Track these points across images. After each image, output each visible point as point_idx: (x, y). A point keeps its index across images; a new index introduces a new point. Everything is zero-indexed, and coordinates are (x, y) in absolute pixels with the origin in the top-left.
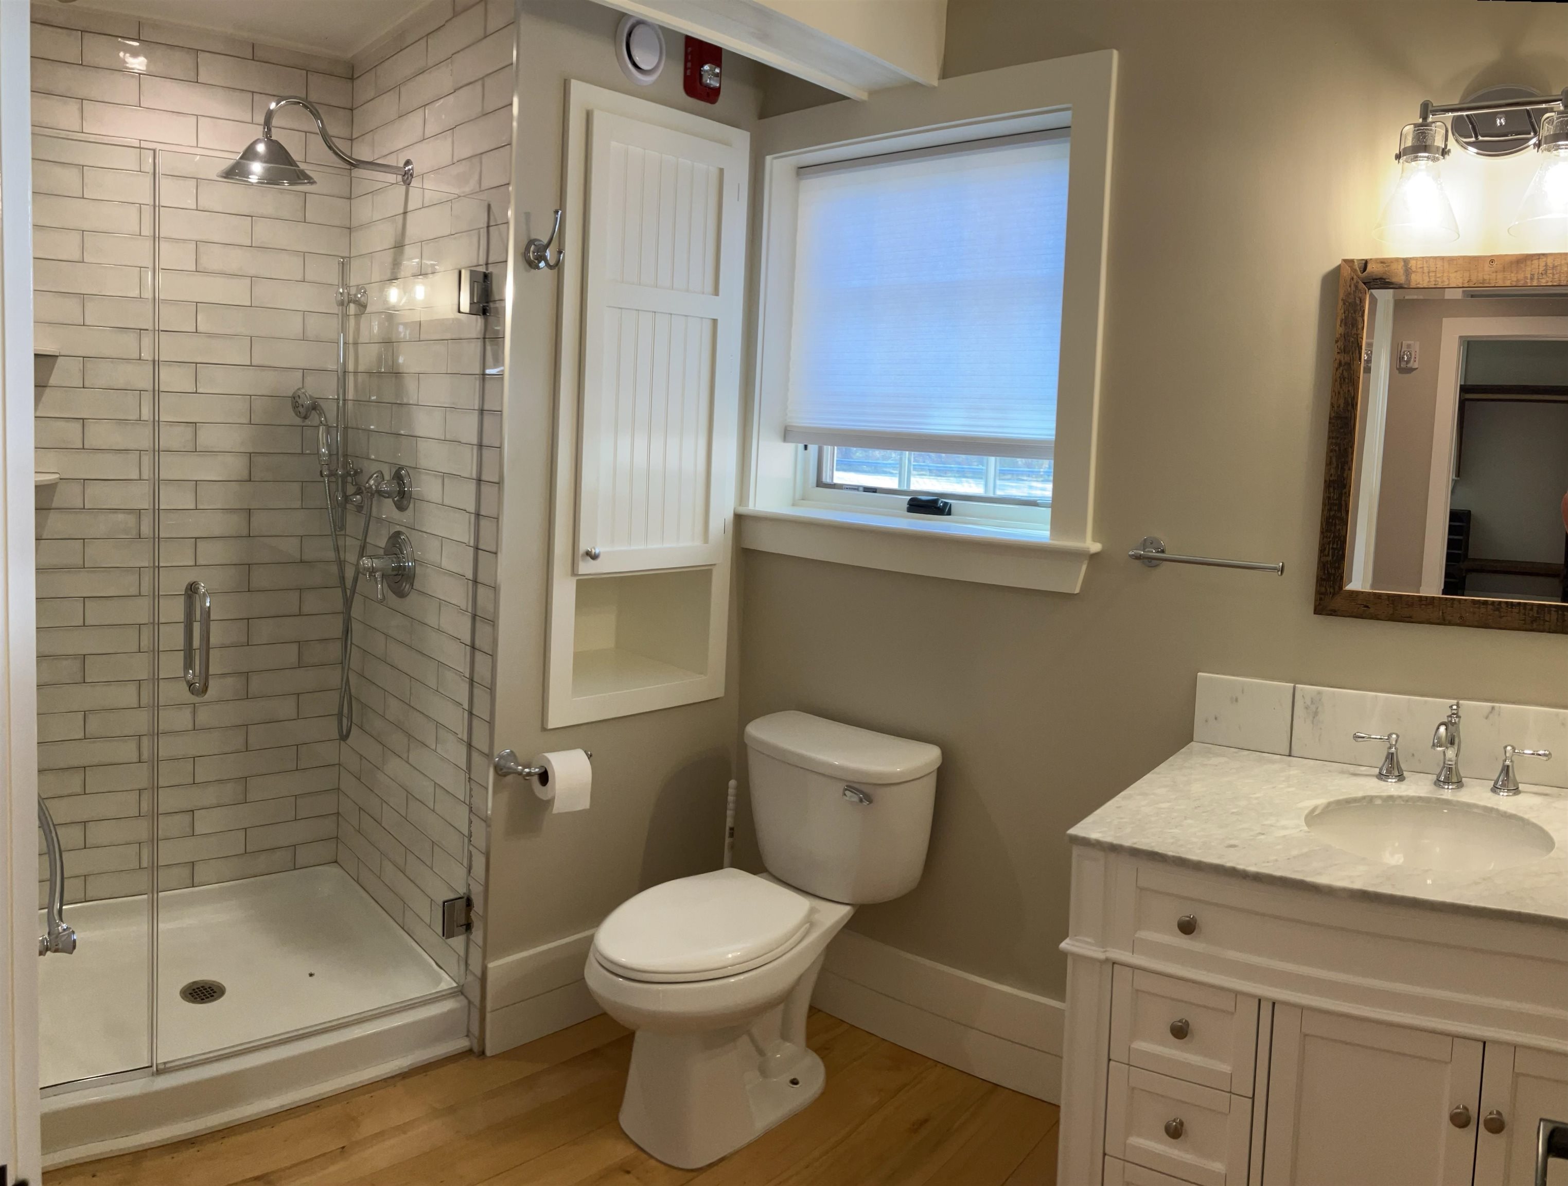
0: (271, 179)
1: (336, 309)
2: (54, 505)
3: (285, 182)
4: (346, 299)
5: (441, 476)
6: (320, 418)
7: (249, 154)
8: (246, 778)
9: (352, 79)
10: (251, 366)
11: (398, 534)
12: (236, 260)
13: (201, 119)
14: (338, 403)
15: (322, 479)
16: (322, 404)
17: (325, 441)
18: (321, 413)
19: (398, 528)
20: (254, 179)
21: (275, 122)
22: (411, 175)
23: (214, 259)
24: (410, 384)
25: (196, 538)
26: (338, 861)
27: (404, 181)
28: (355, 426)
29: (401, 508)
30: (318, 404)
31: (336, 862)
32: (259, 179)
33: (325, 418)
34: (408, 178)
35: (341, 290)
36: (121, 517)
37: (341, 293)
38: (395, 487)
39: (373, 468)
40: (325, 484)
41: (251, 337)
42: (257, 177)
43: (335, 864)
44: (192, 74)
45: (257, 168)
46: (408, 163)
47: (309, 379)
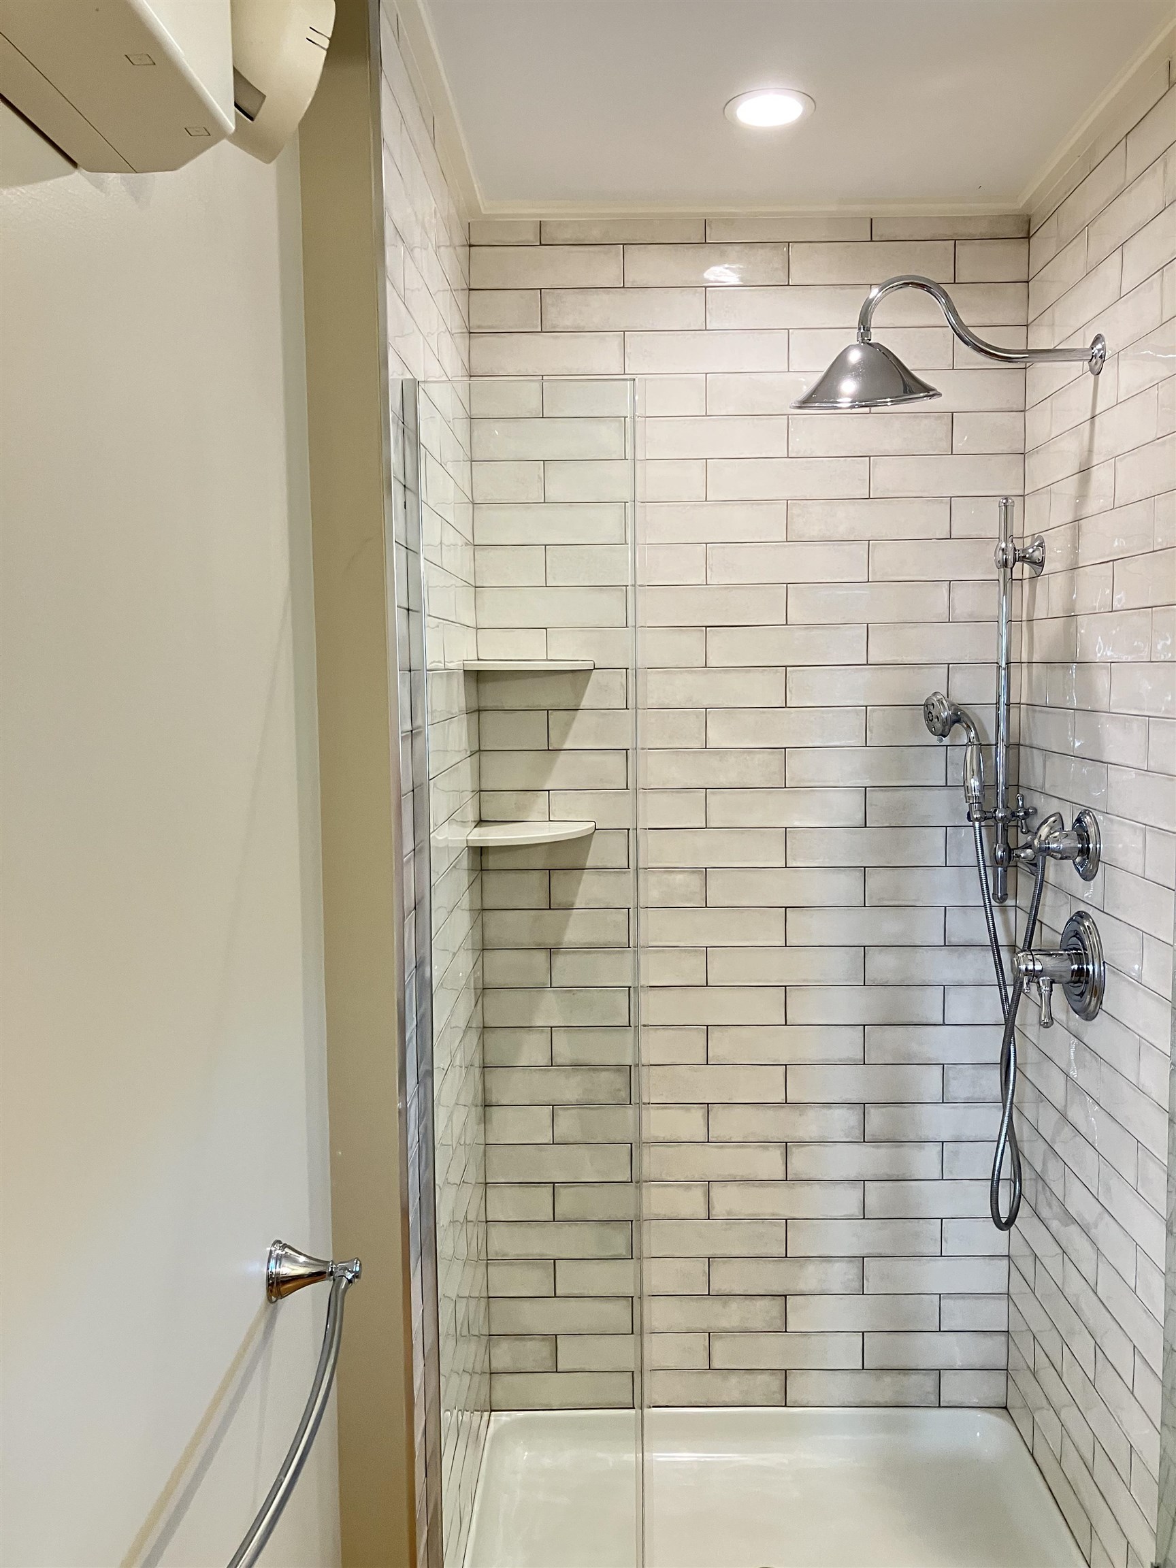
0: (866, 401)
1: (996, 574)
2: (588, 864)
3: (888, 400)
4: (1011, 558)
5: (1141, 829)
6: (968, 734)
7: (838, 367)
8: (863, 1257)
9: (1028, 237)
10: (867, 664)
11: (1081, 915)
12: (844, 520)
13: (794, 335)
14: (998, 709)
15: (971, 823)
16: (969, 711)
17: (975, 768)
18: (968, 726)
19: (1082, 908)
20: (845, 402)
21: (875, 320)
22: (1101, 357)
23: (811, 522)
24: (1102, 681)
25: (786, 908)
26: (1008, 1407)
27: (1091, 370)
28: (1027, 743)
29: (1088, 876)
30: (964, 713)
31: (1005, 1408)
32: (851, 402)
33: (976, 733)
34: (1096, 363)
35: (1003, 545)
36: (679, 878)
37: (1003, 550)
38: (1073, 843)
39: (1047, 807)
40: (975, 830)
41: (868, 624)
42: (850, 400)
43: (1004, 1411)
44: (781, 277)
45: (849, 387)
46: (1098, 339)
47: (958, 678)
